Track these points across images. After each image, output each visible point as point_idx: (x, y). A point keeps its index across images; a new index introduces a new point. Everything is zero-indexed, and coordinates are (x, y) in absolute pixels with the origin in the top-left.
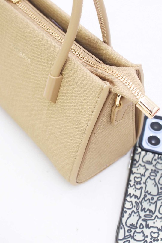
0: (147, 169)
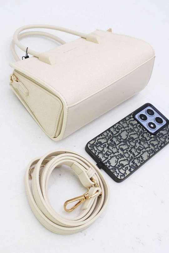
0: (128, 127)
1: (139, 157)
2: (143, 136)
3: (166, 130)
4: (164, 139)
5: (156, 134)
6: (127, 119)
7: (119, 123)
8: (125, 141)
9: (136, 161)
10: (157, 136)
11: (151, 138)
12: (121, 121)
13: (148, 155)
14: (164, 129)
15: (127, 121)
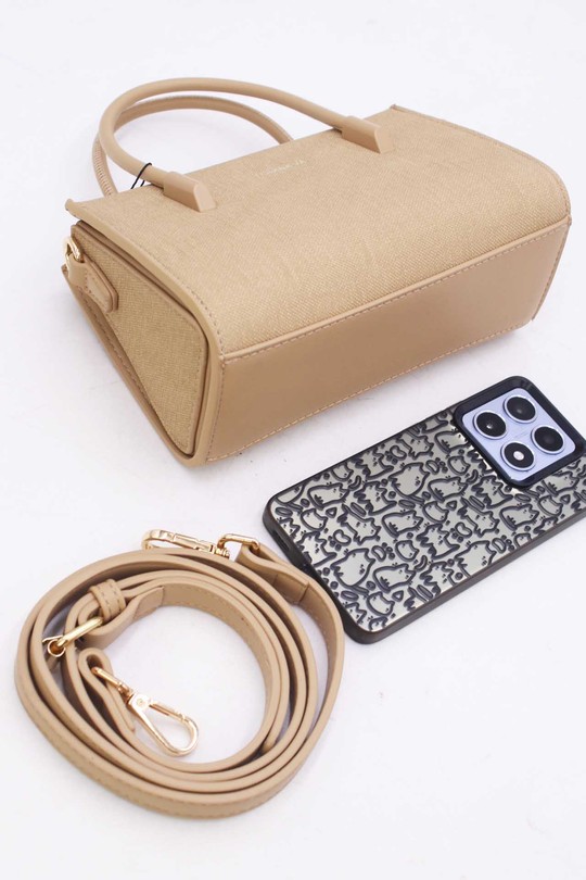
0: (430, 453)
1: (451, 562)
2: (477, 489)
3: (571, 474)
4: (558, 504)
5: (532, 485)
6: (432, 425)
7: (398, 437)
8: (410, 501)
9: (437, 575)
10: (533, 494)
11: (510, 497)
12: (407, 431)
13: (488, 556)
14: (564, 470)
15: (428, 435)
